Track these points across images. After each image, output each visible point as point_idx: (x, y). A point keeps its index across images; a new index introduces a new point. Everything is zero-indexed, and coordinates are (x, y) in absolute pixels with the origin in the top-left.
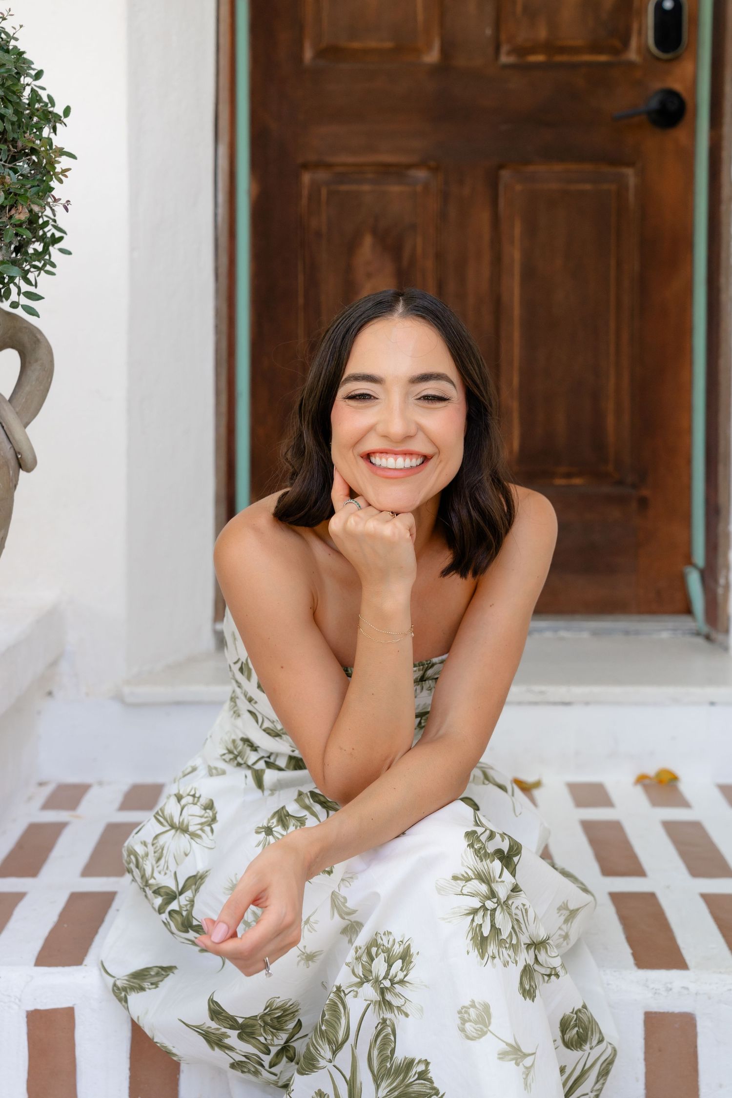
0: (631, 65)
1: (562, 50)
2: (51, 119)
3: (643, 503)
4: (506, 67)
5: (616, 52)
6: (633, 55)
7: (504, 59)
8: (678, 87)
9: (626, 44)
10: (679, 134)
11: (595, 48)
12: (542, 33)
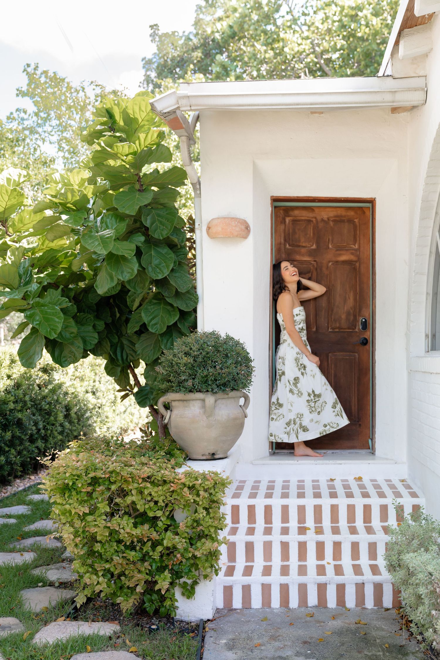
0: (356, 332)
1: (342, 329)
2: (251, 361)
3: (360, 425)
4: (330, 332)
5: (354, 329)
6: (357, 330)
7: (330, 330)
8: (366, 337)
9: (356, 328)
10: (367, 347)
11: (349, 328)
12: (338, 325)
